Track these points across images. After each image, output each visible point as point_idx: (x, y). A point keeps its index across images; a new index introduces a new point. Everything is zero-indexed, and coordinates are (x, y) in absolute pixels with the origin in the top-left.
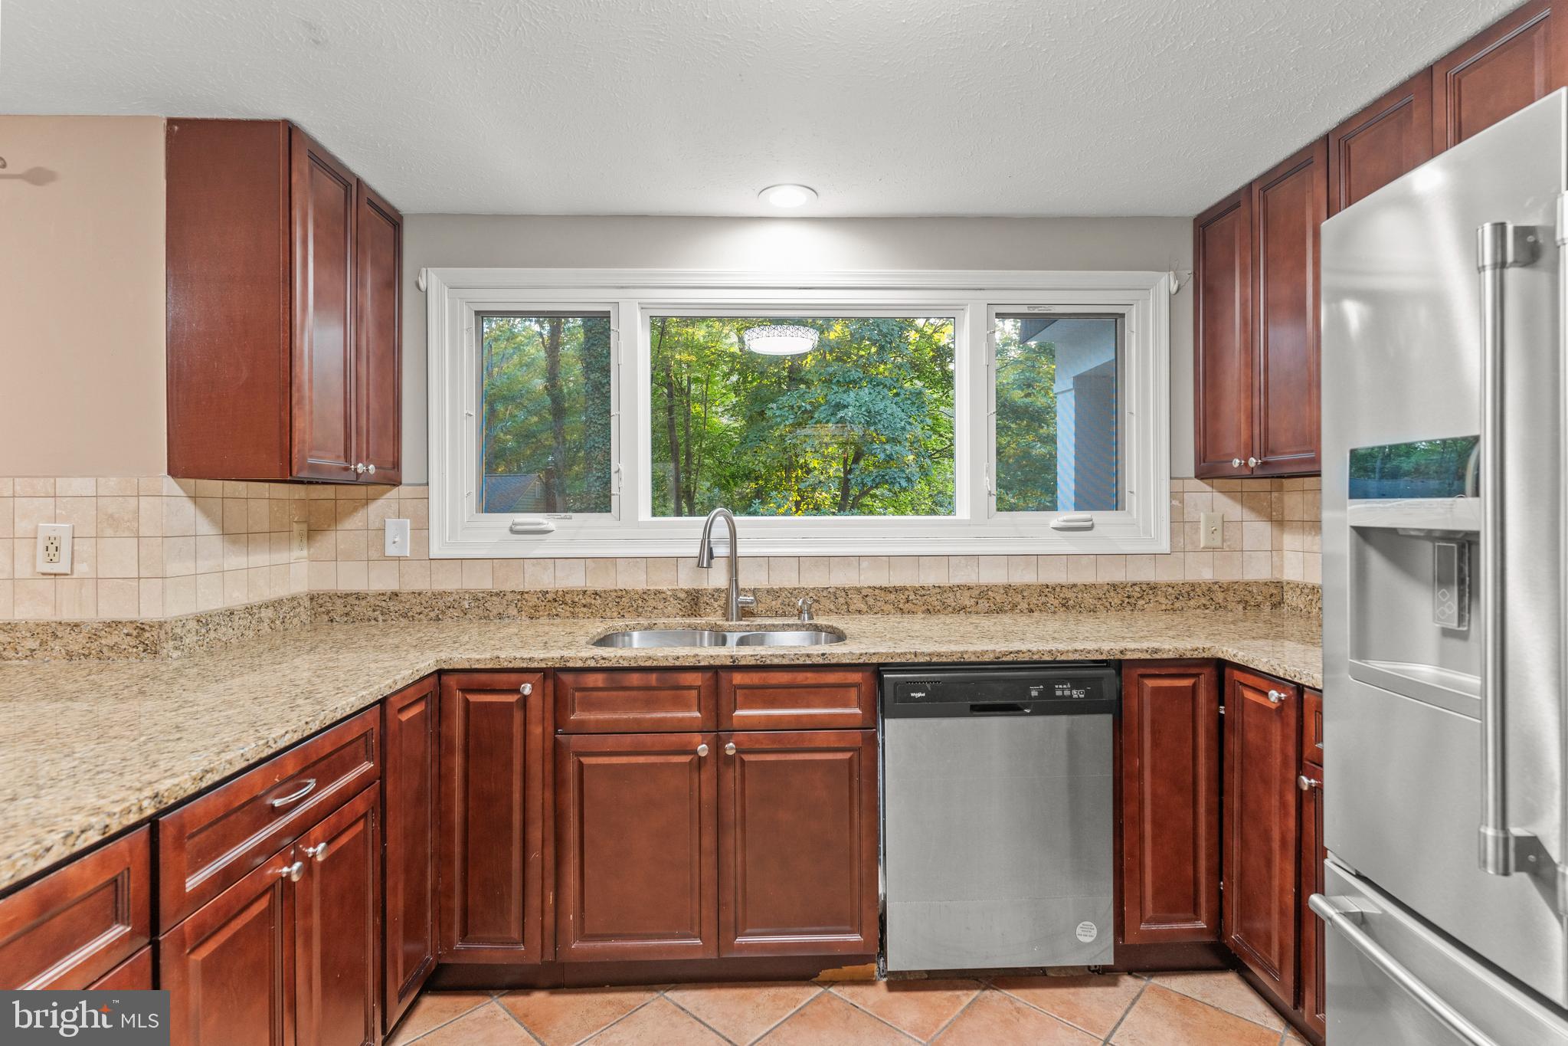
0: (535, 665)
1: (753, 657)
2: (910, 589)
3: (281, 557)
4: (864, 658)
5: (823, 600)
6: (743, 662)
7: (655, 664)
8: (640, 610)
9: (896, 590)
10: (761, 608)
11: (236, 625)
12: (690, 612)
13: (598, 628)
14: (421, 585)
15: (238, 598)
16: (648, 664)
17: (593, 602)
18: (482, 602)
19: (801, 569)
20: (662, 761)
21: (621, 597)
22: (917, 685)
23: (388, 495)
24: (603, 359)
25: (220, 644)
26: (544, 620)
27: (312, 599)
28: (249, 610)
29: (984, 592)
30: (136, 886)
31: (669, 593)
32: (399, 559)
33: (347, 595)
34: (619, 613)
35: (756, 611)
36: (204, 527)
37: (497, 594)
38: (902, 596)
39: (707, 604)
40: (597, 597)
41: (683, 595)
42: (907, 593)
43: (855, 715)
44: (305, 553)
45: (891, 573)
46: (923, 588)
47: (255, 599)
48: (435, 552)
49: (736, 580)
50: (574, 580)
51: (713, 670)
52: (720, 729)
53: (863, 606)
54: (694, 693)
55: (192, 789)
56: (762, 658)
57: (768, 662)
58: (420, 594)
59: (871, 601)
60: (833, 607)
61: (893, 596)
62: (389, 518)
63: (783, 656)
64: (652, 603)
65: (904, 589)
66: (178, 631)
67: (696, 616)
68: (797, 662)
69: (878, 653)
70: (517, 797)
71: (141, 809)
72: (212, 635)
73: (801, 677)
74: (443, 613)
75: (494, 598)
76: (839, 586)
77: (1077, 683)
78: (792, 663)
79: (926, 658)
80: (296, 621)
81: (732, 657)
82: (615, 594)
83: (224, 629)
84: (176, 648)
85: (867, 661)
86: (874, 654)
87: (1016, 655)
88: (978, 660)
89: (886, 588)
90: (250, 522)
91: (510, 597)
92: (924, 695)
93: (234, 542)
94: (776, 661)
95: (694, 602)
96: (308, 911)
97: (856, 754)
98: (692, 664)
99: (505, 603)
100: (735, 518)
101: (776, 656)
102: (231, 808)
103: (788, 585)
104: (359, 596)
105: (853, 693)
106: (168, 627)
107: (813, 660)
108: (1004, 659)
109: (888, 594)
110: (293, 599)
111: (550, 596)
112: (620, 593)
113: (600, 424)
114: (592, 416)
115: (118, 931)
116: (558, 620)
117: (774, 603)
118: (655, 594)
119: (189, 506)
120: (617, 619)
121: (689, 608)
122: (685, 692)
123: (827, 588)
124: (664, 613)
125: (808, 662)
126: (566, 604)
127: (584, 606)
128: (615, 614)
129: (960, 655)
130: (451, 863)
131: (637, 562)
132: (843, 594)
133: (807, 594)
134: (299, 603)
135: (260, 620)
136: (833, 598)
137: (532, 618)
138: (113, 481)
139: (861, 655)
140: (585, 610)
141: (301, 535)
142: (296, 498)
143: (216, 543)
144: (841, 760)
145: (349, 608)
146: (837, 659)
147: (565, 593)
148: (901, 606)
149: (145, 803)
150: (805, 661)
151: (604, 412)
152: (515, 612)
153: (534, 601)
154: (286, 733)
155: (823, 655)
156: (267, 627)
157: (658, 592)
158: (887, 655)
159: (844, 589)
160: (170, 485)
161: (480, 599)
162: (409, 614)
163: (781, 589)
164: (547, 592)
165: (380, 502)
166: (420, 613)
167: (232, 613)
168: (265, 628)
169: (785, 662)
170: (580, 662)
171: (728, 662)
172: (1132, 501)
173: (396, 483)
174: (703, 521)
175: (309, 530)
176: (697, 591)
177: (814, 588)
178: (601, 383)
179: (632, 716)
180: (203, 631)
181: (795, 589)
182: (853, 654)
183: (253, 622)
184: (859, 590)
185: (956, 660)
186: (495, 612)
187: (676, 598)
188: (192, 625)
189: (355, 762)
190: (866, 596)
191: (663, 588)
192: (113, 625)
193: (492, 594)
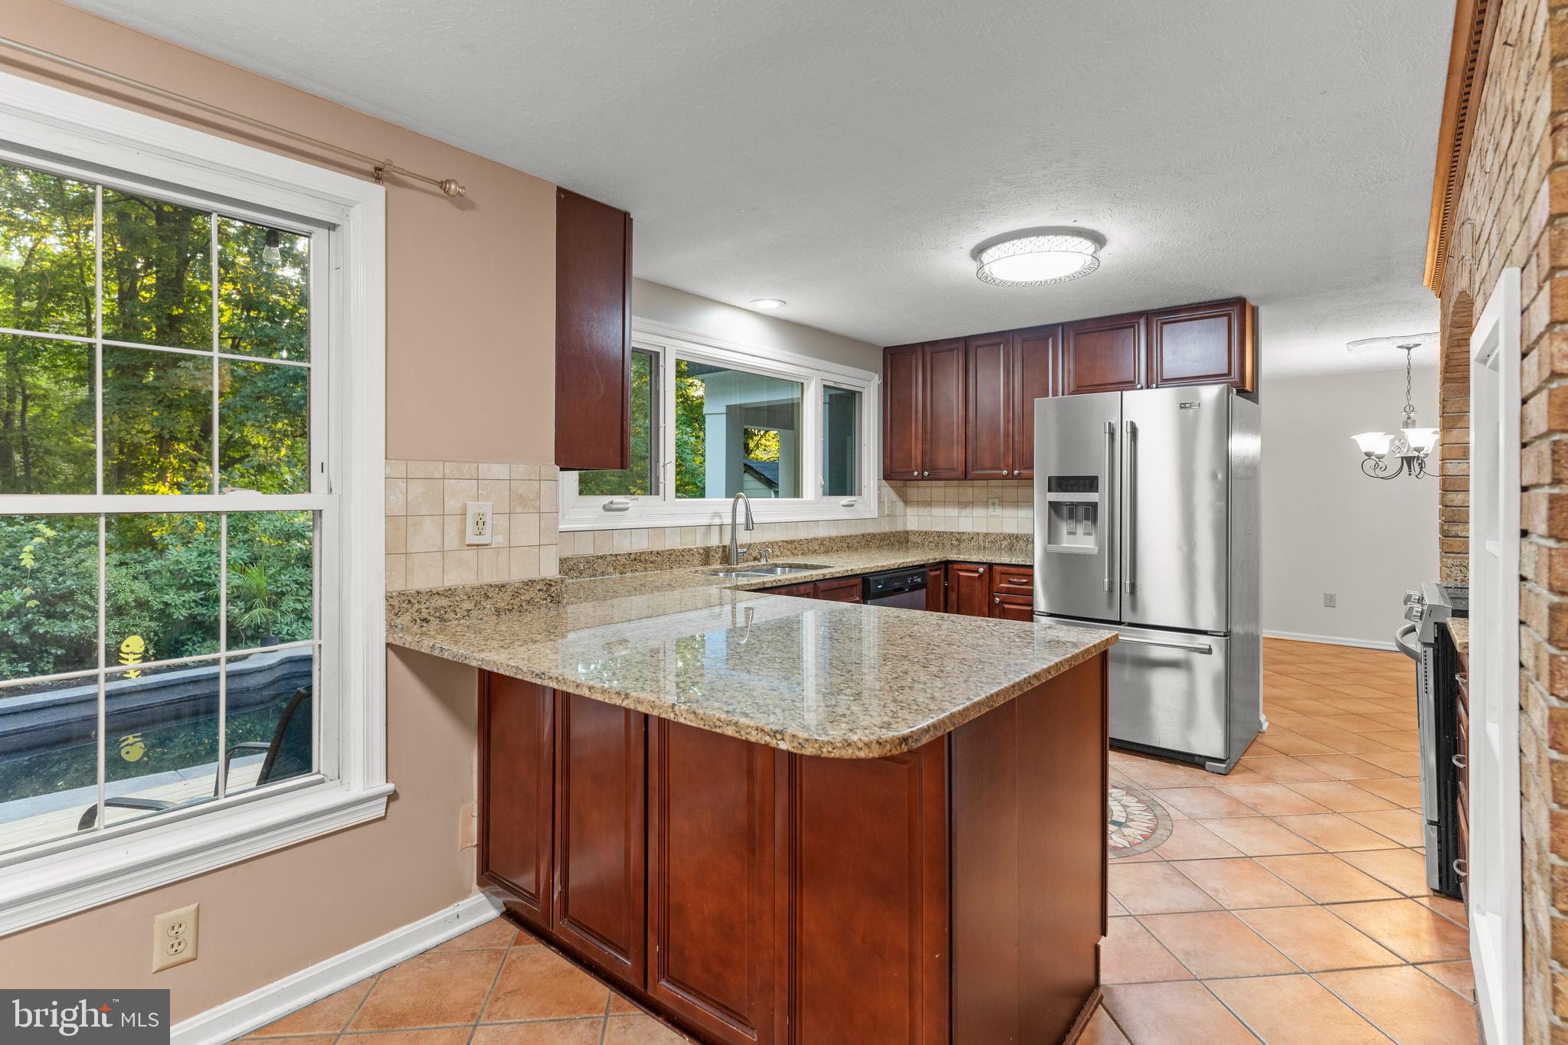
9: (791, 542)
12: (705, 563)
17: (656, 559)
18: (592, 564)
21: (670, 555)
29: (822, 541)
31: (697, 550)
37: (601, 557)
38: (794, 546)
39: (713, 556)
40: (658, 556)
41: (701, 551)
42: (795, 544)
64: (687, 558)
75: (600, 560)
76: (769, 541)
77: (918, 575)
89: (787, 541)
91: (609, 559)
92: (881, 586)
95: (706, 555)
99: (606, 563)
105: (855, 590)
111: (632, 557)
123: (765, 543)
126: (642, 562)
127: (651, 563)
138: (522, 468)
140: (651, 565)
147: (641, 553)
152: (612, 570)
153: (623, 561)
157: (688, 550)
159: (772, 543)
161: (591, 562)
164: (631, 554)
172: (865, 491)
176: (708, 548)
186: (600, 571)
187: (699, 553)
191: (692, 547)
192: (529, 584)
193: (598, 557)
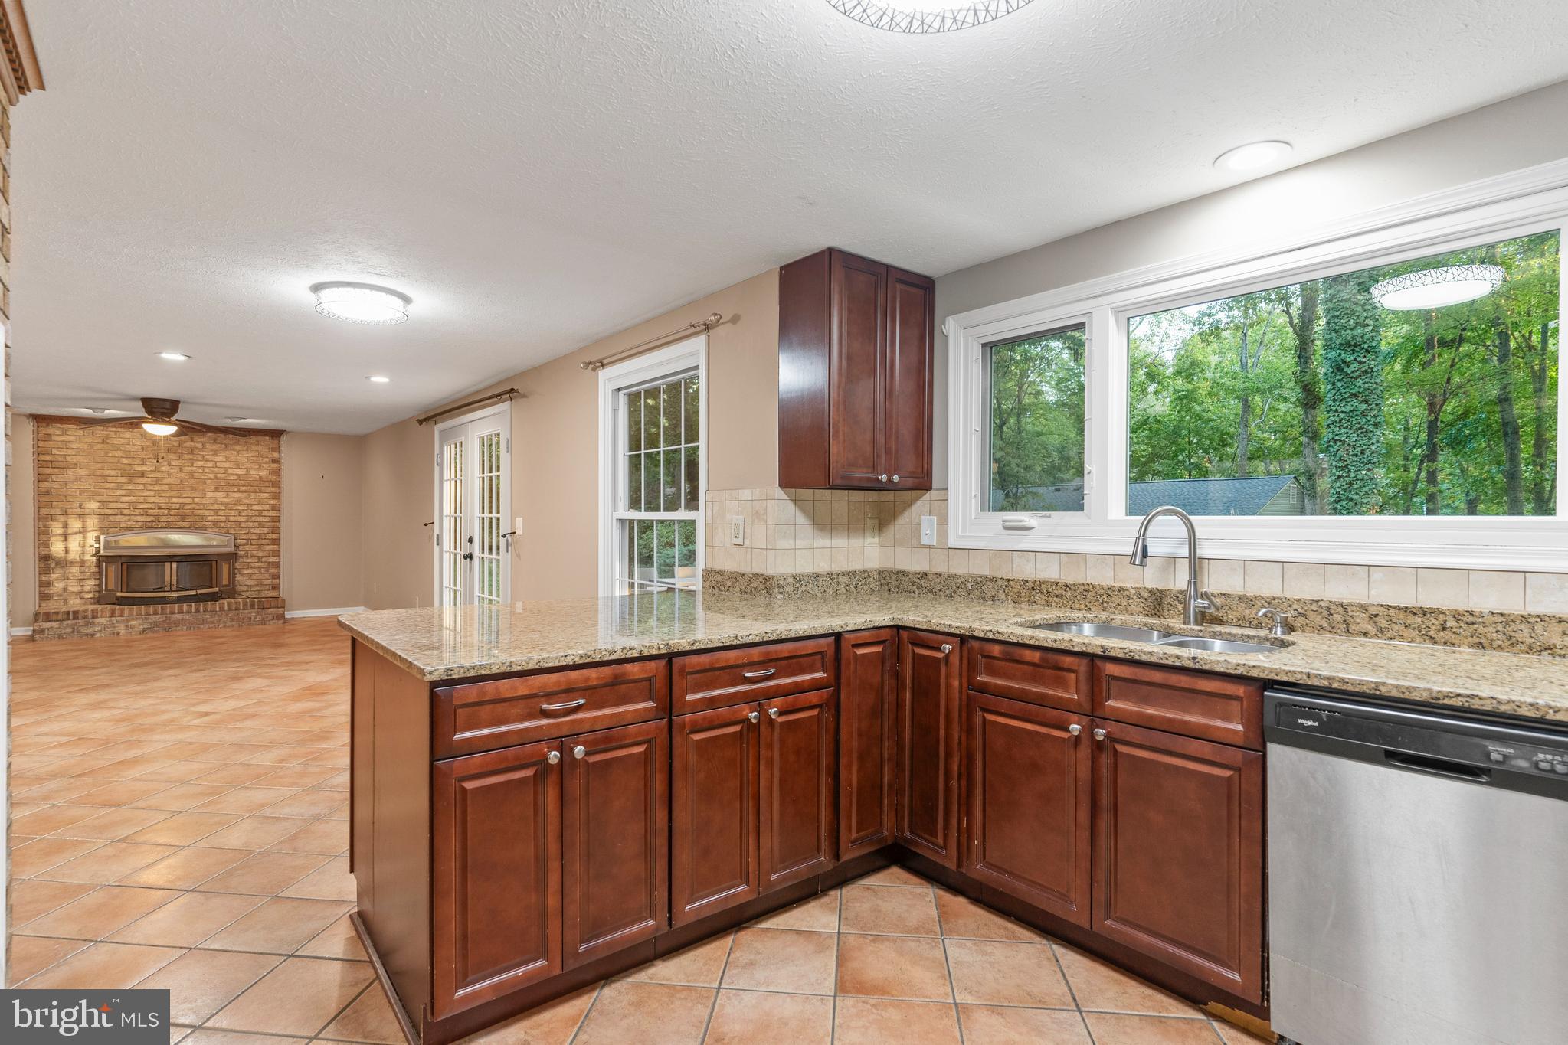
0: (952, 631)
1: (1122, 651)
2: (1447, 613)
3: (857, 542)
4: (1242, 670)
5: (1311, 614)
6: (1112, 654)
7: (1037, 643)
8: (1105, 605)
9: (1424, 612)
10: (1232, 615)
11: (820, 584)
12: (1153, 612)
13: (1051, 614)
14: (942, 568)
15: (823, 567)
16: (1032, 642)
17: (1064, 593)
18: (980, 585)
19: (1285, 577)
20: (1045, 732)
21: (1088, 591)
22: (1310, 712)
23: (923, 498)
24: (1348, 332)
25: (809, 595)
26: (1025, 605)
27: (879, 573)
28: (830, 575)
30: (659, 684)
31: (1133, 591)
32: (929, 547)
33: (899, 572)
34: (1086, 606)
35: (1225, 618)
36: (801, 519)
37: (991, 580)
38: (1434, 621)
39: (1171, 606)
40: (1068, 589)
41: (1146, 594)
42: (1442, 618)
43: (1235, 731)
44: (876, 540)
45: (1420, 589)
46: (1472, 613)
47: (836, 569)
48: (952, 542)
49: (1195, 583)
50: (1050, 572)
51: (1089, 658)
52: (1095, 715)
53: (1370, 627)
54: (1073, 676)
55: (687, 648)
56: (1130, 652)
57: (1137, 657)
58: (940, 575)
59: (1382, 622)
60: (1325, 625)
61: (1418, 620)
62: (924, 515)
63: (1151, 654)
64: (1116, 599)
65: (1438, 612)
66: (781, 582)
67: (1159, 617)
68: (1166, 662)
69: (1259, 667)
70: (942, 732)
71: (659, 649)
72: (804, 588)
73: (1174, 679)
74: (954, 591)
75: (989, 583)
76: (1333, 600)
78: (1161, 661)
79: (1324, 682)
80: (866, 587)
81: (1102, 647)
82: (1083, 588)
83: (812, 586)
84: (780, 593)
85: (1245, 673)
86: (1254, 666)
87: (1468, 699)
88: (1402, 696)
89: (1406, 608)
90: (833, 517)
91: (1000, 583)
92: (1316, 724)
93: (821, 530)
94: (1144, 658)
95: (1157, 602)
96: (770, 746)
97: (1237, 775)
98: (1067, 648)
99: (996, 587)
100: (1192, 518)
101: (1145, 653)
102: (714, 666)
103: (1267, 593)
104: (905, 574)
105: (1235, 706)
106: (775, 579)
107: (1183, 662)
108: (1446, 701)
109: (1411, 617)
110: (864, 572)
111: (1029, 585)
112: (1087, 587)
113: (1342, 412)
114: (1331, 403)
115: (650, 704)
116: (1035, 607)
117: (1247, 612)
118: (1120, 591)
119: (791, 506)
120: (1084, 611)
121: (1152, 607)
122: (1065, 673)
123: (1318, 601)
124: (1127, 610)
125: (1178, 663)
126: (1042, 593)
127: (1057, 596)
128: (1083, 606)
129: (1373, 685)
130: (903, 771)
131: (1105, 559)
132: (1341, 610)
133: (1290, 606)
134: (869, 575)
135: (838, 584)
136: (1325, 613)
137: (1016, 603)
138: (758, 491)
139: (1238, 665)
140: (1057, 600)
141: (873, 527)
142: (870, 500)
143: (809, 529)
144: (1218, 777)
145: (899, 582)
146: (1209, 665)
147: (1041, 583)
148: (1432, 633)
149: (661, 647)
150: (1173, 662)
151: (1348, 397)
152: (1003, 596)
153: (1017, 588)
154: (750, 635)
155: (1194, 658)
156: (843, 589)
157: (1121, 589)
158: (1271, 670)
159: (1342, 605)
160: (780, 493)
161: (980, 582)
162: (934, 590)
163: (1256, 597)
164: (1027, 581)
165: (919, 503)
166: (940, 590)
167: (818, 576)
168: (842, 589)
169: (1154, 660)
170: (982, 633)
171: (1099, 652)
173: (929, 488)
174: (1139, 520)
175: (880, 524)
176: (1161, 591)
177: (1300, 600)
178: (1345, 362)
179: (1021, 686)
180: (798, 585)
181: (1274, 599)
182: (1229, 663)
183: (833, 584)
184: (1364, 608)
185: (1368, 691)
186: (989, 594)
187: (1140, 596)
188: (790, 580)
189: (812, 669)
190: (1376, 616)
191: (1127, 585)
192: (756, 575)
193: (987, 579)
